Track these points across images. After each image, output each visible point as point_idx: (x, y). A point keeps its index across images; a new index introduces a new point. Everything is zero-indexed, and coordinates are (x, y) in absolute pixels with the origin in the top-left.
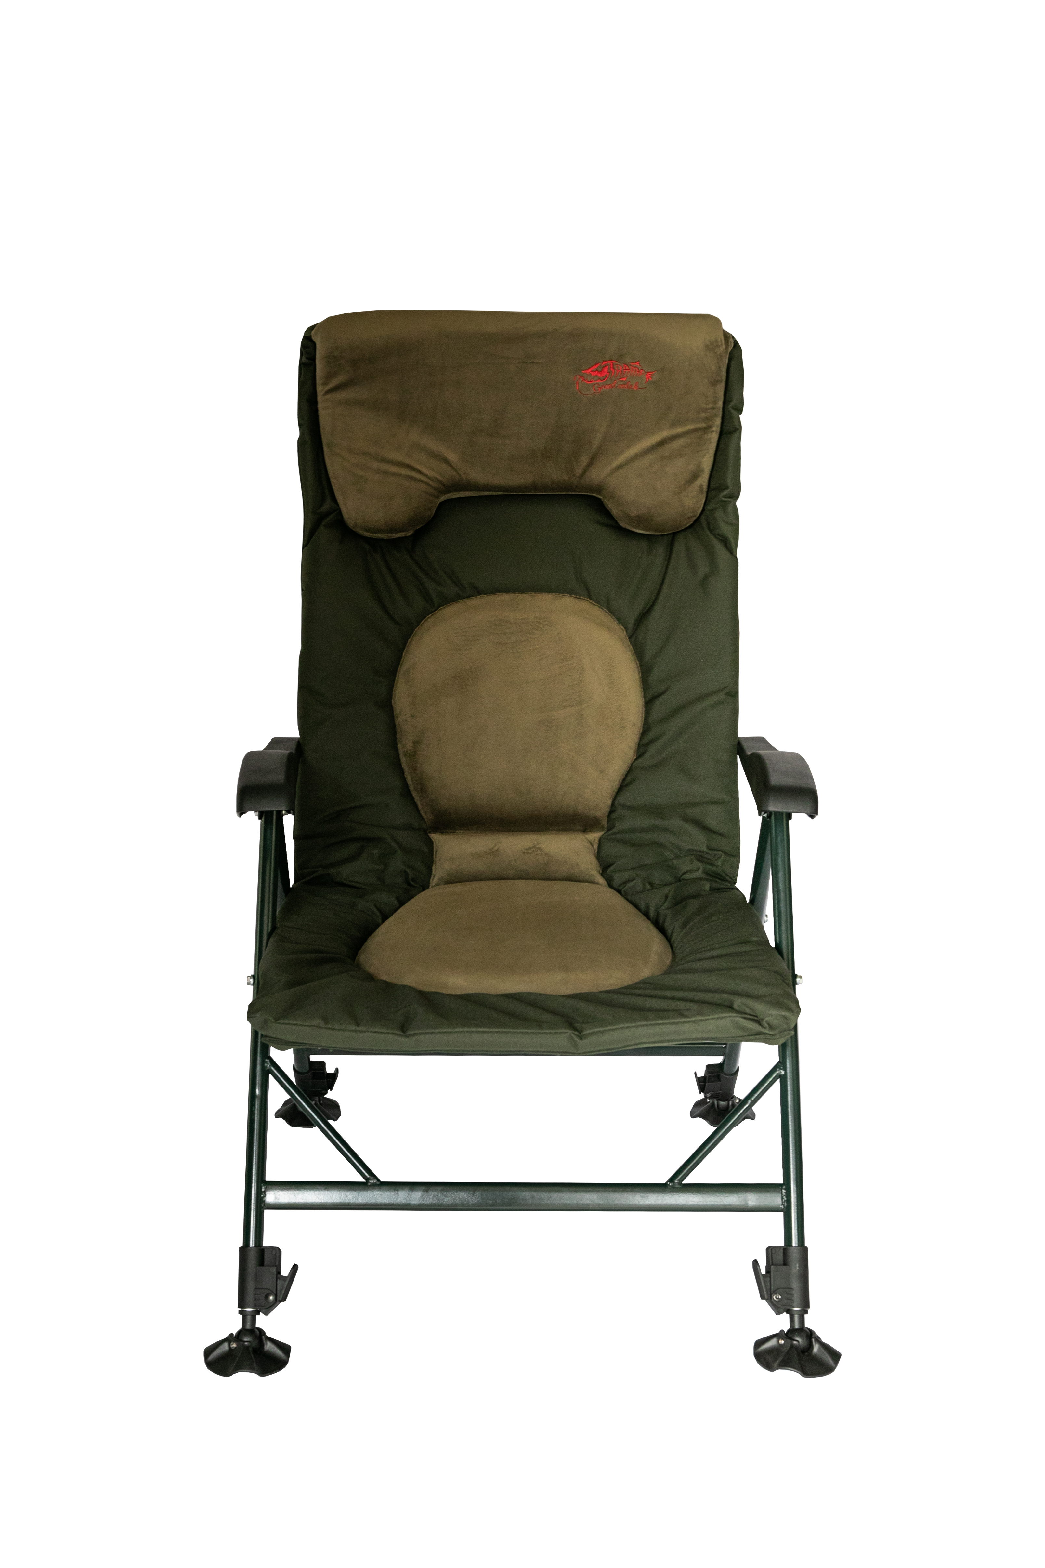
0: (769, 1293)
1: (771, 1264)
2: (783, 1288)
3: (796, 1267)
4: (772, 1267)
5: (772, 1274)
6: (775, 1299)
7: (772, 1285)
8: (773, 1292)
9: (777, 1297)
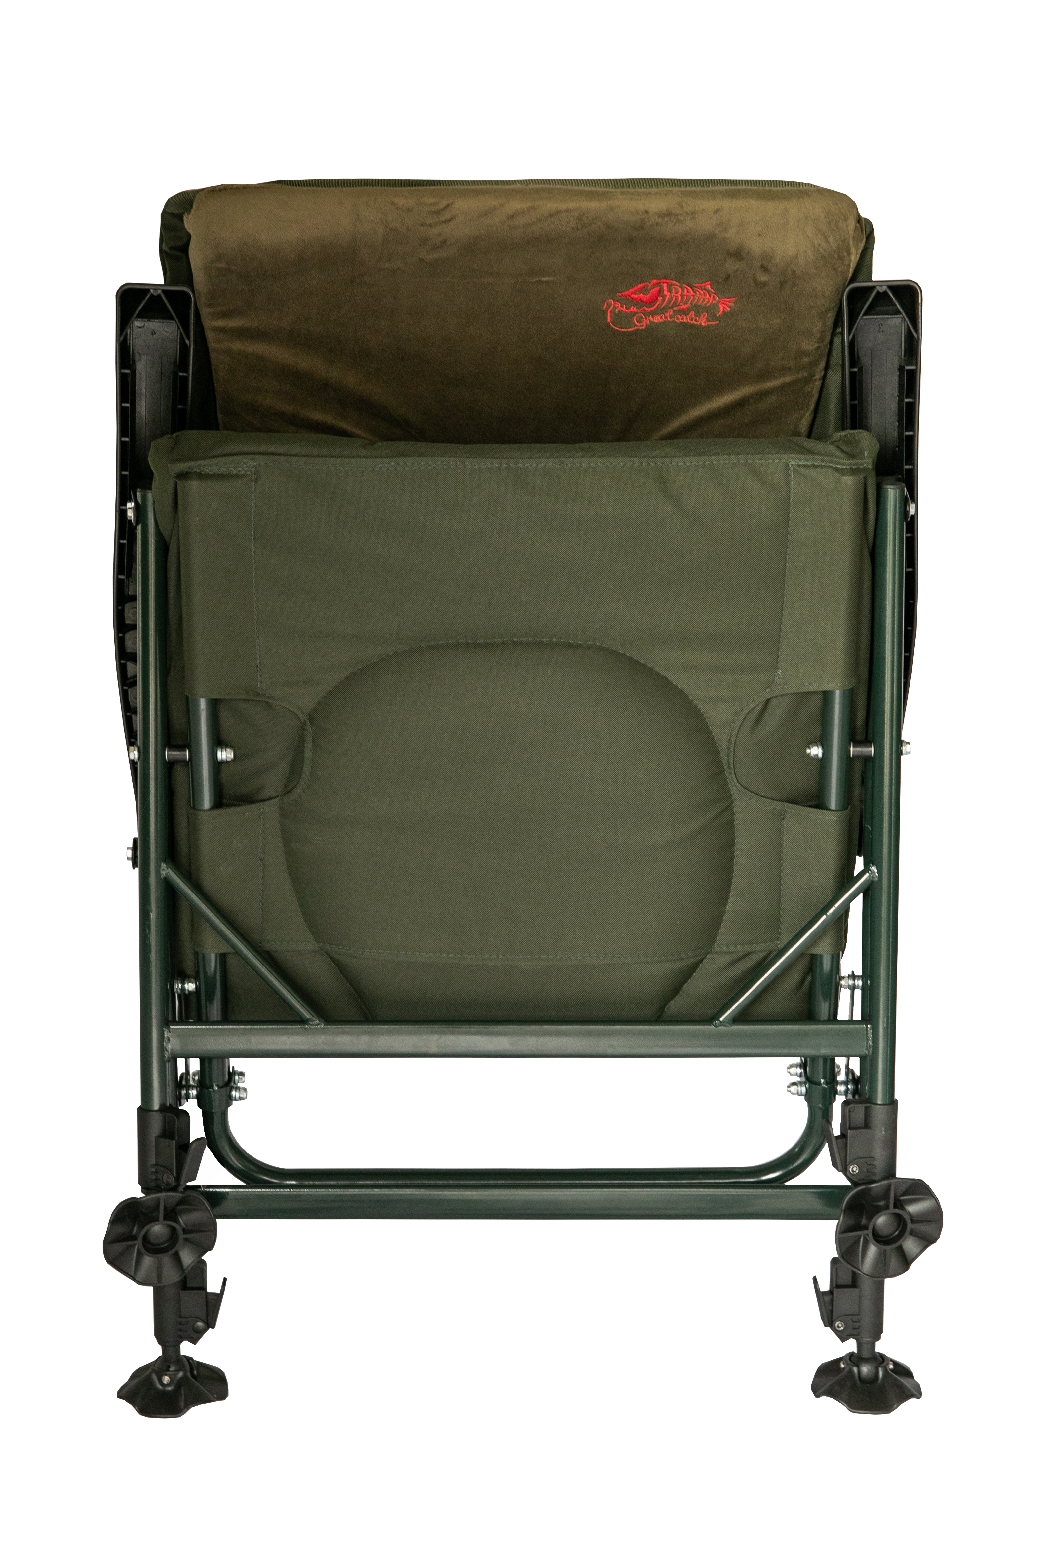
0: (844, 1164)
1: (848, 1127)
2: (864, 1158)
3: (880, 1132)
4: (849, 1131)
5: (849, 1139)
6: (850, 1170)
7: (848, 1155)
8: (850, 1163)
9: (854, 1169)
